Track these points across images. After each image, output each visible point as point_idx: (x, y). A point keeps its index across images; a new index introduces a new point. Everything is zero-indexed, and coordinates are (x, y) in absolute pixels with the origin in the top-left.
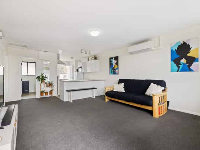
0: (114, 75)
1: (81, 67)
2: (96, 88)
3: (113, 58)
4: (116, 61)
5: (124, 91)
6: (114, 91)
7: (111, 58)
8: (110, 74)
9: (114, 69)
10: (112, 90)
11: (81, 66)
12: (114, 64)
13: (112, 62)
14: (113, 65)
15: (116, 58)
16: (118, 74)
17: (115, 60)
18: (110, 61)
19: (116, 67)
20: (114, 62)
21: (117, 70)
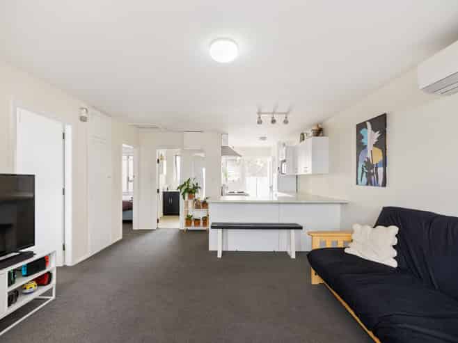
0: (369, 187)
1: (284, 161)
2: (301, 228)
3: (368, 124)
4: (377, 135)
5: (394, 264)
6: (347, 251)
7: (361, 126)
8: (357, 183)
9: (369, 165)
10: (340, 245)
11: (284, 158)
12: (370, 147)
13: (363, 141)
14: (367, 152)
15: (380, 123)
16: (384, 184)
17: (375, 131)
18: (360, 137)
19: (377, 157)
20: (371, 136)
21: (380, 170)
